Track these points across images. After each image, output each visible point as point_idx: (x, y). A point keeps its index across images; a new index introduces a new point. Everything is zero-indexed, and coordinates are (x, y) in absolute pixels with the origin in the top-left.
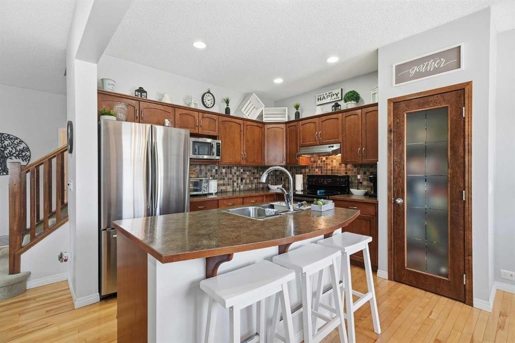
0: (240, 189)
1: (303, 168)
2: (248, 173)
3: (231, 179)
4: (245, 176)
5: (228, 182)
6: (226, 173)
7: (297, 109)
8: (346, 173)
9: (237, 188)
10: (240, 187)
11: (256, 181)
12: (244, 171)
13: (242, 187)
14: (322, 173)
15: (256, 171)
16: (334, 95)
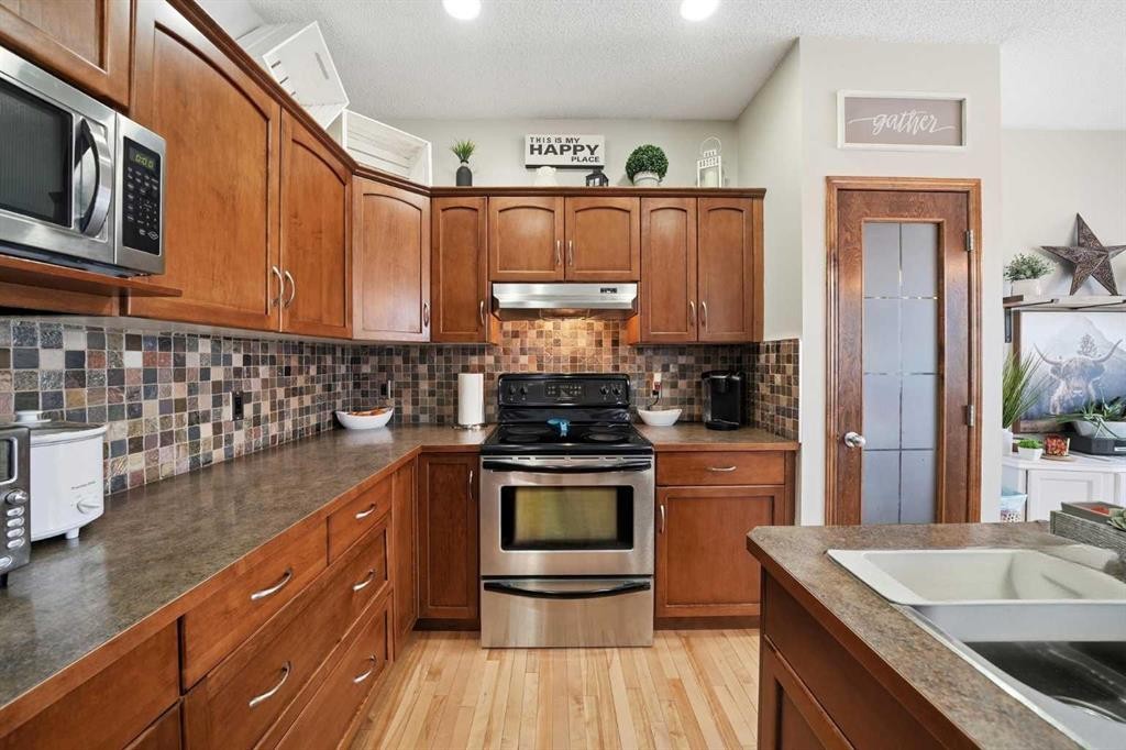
0: (229, 451)
1: (473, 353)
2: (264, 371)
3: (180, 405)
4: (255, 386)
5: (165, 422)
6: (150, 375)
7: (464, 160)
8: (616, 368)
9: (217, 445)
10: (229, 439)
11: (294, 402)
12: (247, 360)
13: (239, 438)
14: (540, 367)
15: (294, 363)
16: (583, 148)
